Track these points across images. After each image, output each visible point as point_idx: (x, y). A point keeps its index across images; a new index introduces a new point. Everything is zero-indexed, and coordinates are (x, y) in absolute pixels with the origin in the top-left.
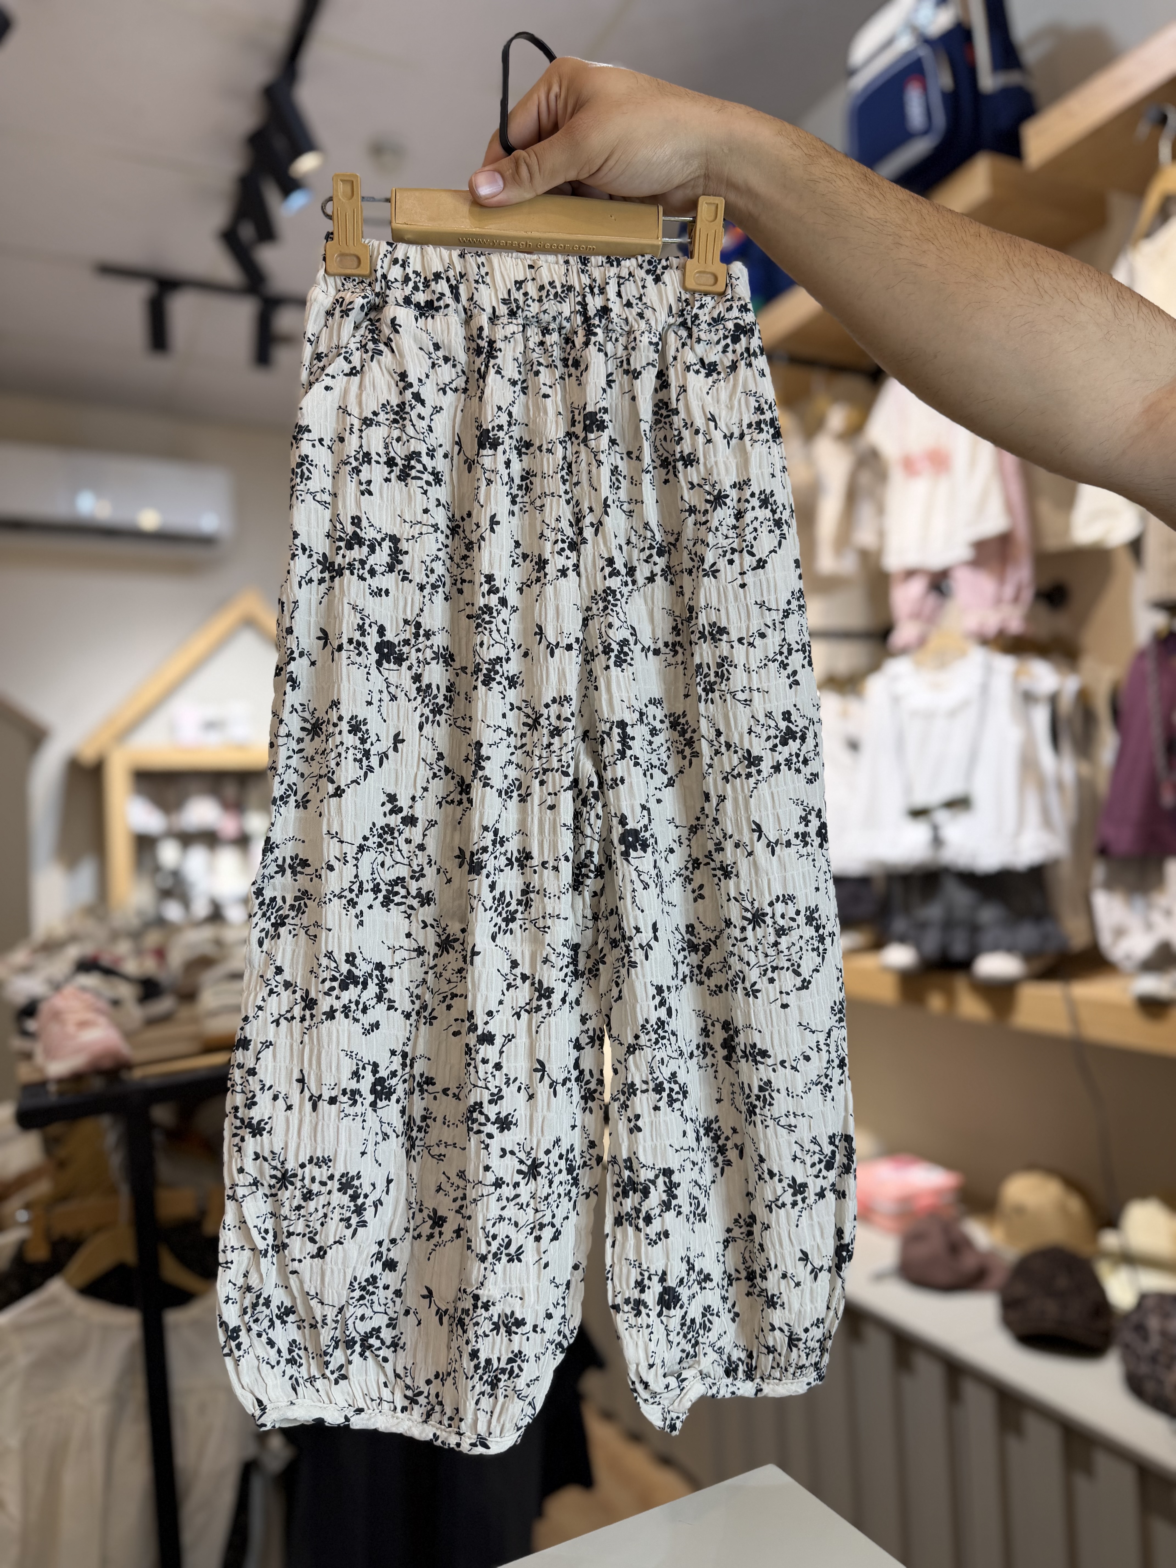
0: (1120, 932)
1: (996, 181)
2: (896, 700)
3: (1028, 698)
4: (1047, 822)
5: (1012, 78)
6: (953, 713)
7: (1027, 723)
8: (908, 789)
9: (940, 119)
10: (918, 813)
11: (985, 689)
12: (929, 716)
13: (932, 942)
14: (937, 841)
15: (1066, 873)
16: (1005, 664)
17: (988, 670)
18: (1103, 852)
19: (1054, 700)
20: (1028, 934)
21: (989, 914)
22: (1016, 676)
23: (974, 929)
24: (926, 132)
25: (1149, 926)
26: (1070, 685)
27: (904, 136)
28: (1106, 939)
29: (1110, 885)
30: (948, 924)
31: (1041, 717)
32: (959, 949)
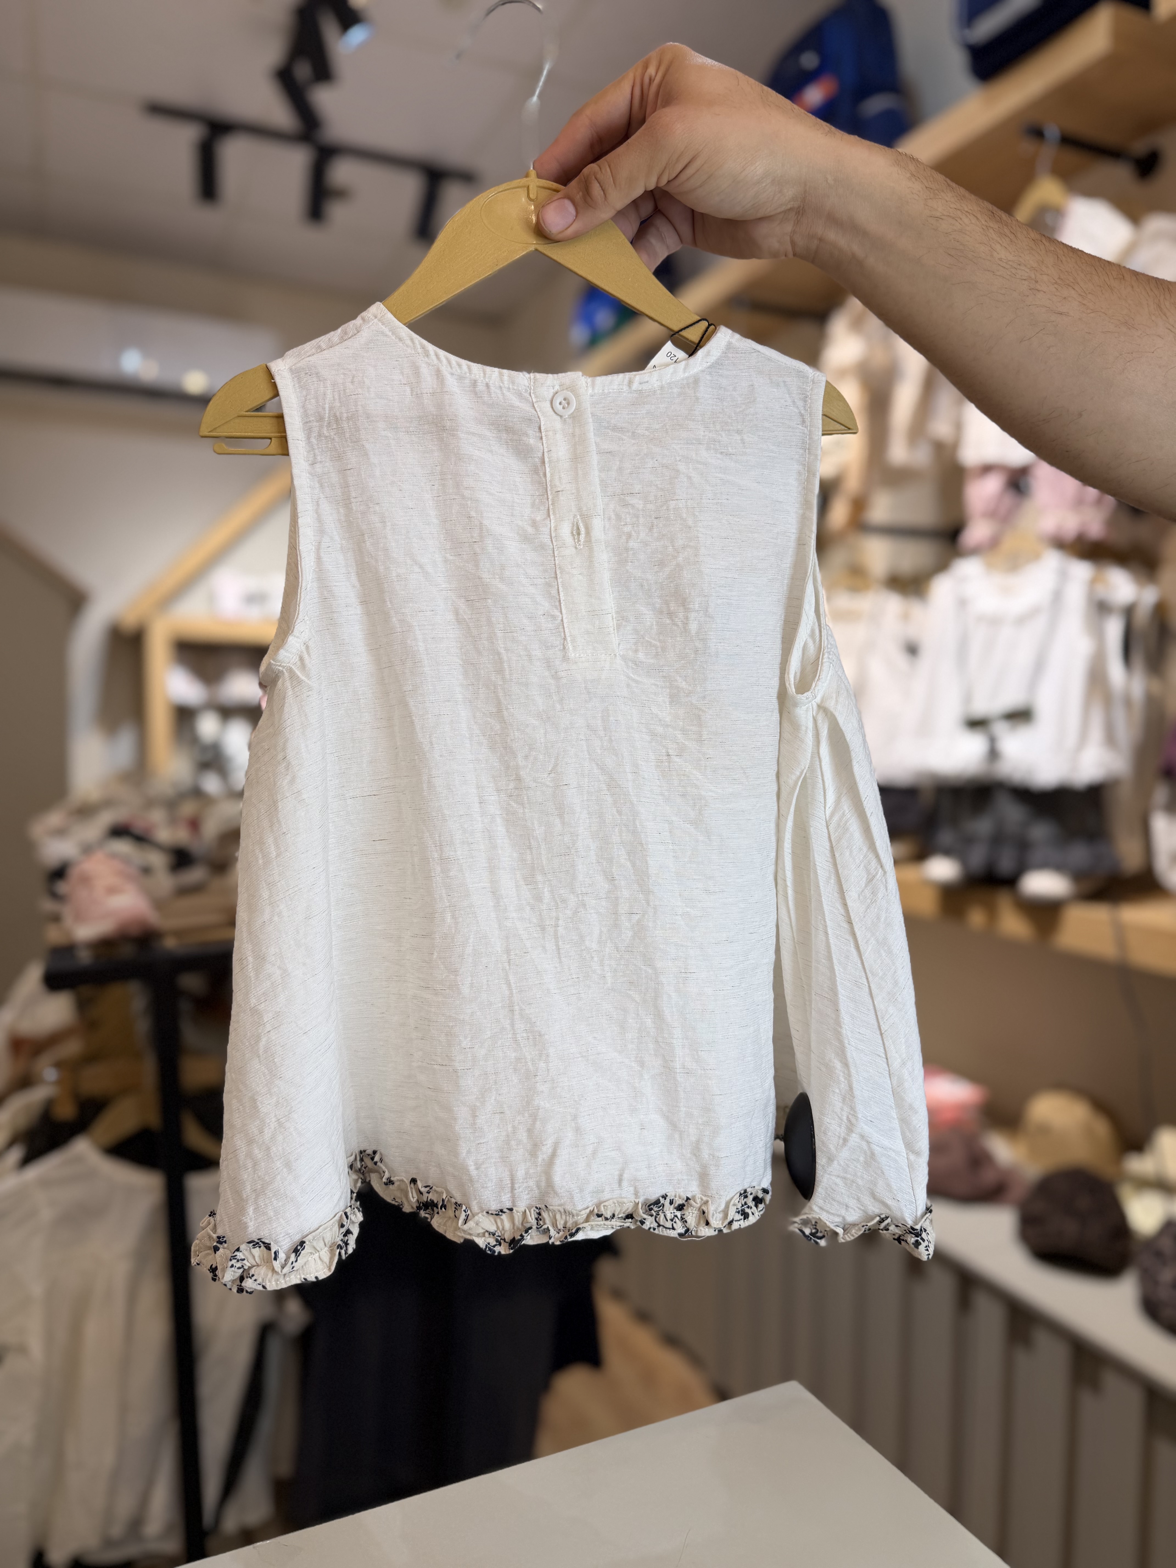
2: (962, 603)
3: (1102, 608)
4: (1110, 739)
6: (1021, 621)
7: (1099, 635)
8: (968, 698)
10: (976, 724)
11: (1057, 597)
12: (994, 621)
13: (978, 857)
14: (993, 754)
15: (1125, 793)
16: (1081, 571)
17: (1063, 576)
18: (1168, 773)
19: (1129, 612)
20: (1080, 854)
21: (1041, 831)
22: (1092, 585)
23: (1024, 846)
26: (1148, 597)
28: (1162, 865)
30: (997, 839)
31: (1114, 629)
32: (1006, 864)
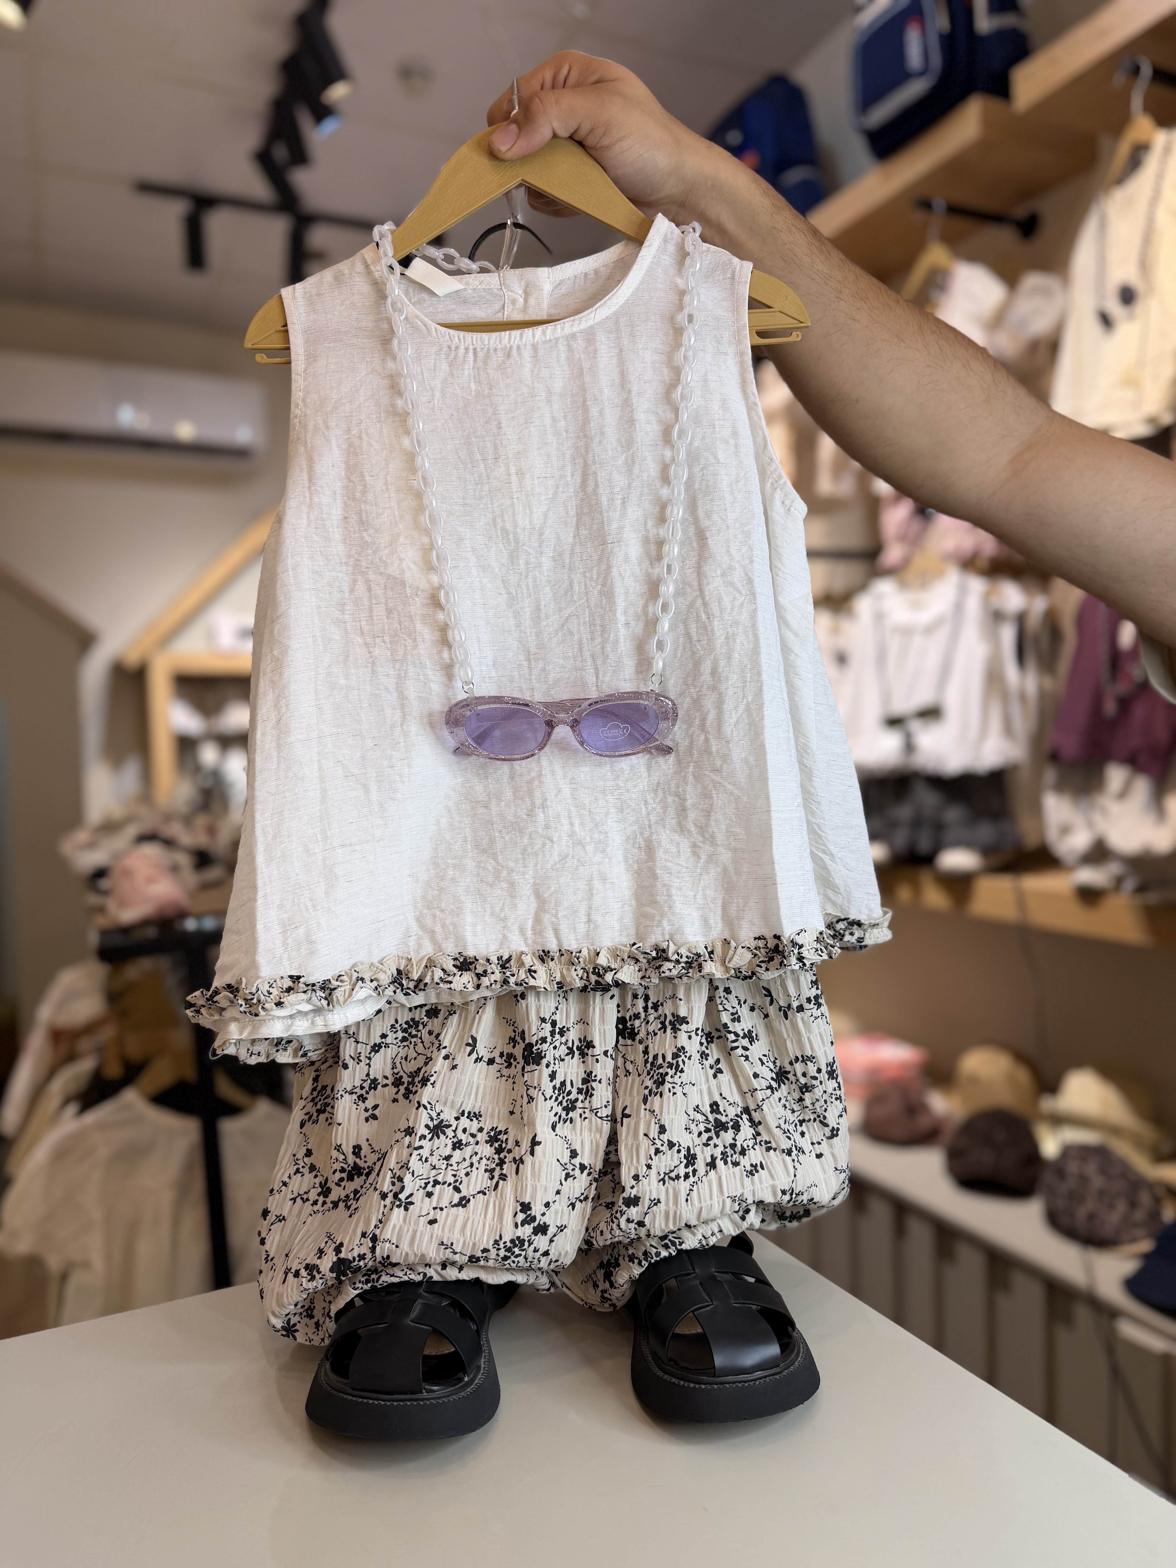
0: (1066, 830)
1: (987, 122)
2: (879, 617)
3: (997, 616)
4: (1008, 730)
5: (1008, 20)
6: (930, 630)
7: (994, 639)
8: (886, 698)
9: (937, 60)
10: (894, 722)
11: (959, 608)
12: (907, 632)
13: (901, 838)
14: (909, 747)
15: (1024, 778)
16: (977, 585)
17: (963, 591)
18: (1054, 757)
19: (1021, 619)
20: (986, 832)
21: (954, 814)
22: (987, 597)
23: (939, 827)
24: (923, 73)
25: (1090, 825)
26: (1039, 605)
27: (903, 76)
28: (1052, 835)
29: (1060, 787)
30: (917, 823)
31: (1008, 635)
32: (924, 845)
